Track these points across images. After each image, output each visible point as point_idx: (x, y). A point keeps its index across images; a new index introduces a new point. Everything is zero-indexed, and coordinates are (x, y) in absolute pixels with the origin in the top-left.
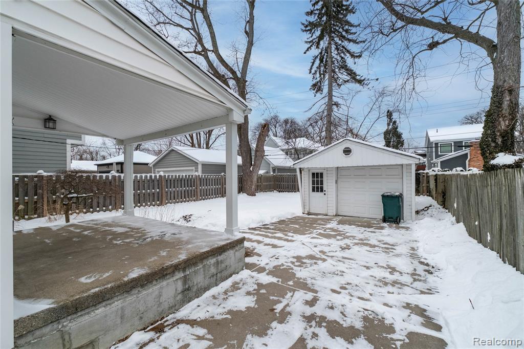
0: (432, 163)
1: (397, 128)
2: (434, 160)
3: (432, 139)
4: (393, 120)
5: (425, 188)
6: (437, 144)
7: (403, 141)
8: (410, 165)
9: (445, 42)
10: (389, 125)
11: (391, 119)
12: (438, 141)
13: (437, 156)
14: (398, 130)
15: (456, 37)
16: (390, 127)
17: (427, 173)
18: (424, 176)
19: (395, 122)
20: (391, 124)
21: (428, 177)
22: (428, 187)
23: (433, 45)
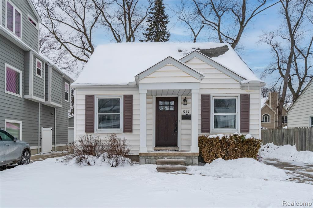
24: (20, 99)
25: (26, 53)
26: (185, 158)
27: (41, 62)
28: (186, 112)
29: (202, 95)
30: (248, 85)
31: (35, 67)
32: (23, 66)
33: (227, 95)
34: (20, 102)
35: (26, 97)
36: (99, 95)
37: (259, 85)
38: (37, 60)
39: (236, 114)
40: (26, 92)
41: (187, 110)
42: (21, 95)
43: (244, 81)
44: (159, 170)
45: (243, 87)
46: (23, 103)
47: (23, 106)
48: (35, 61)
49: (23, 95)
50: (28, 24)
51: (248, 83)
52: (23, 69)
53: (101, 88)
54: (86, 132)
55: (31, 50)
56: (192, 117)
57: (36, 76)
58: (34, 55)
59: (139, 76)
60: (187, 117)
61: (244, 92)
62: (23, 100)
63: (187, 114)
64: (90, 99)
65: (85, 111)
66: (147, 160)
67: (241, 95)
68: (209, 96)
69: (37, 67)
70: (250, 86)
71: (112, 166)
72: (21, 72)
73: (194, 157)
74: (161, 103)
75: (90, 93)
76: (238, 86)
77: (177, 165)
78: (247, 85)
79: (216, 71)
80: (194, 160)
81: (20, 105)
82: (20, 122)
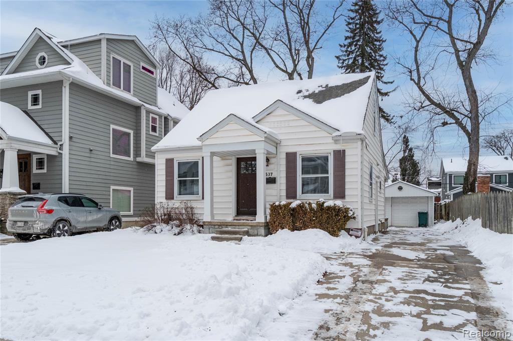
0: (446, 195)
1: (413, 156)
2: (448, 192)
3: (446, 171)
4: (410, 147)
5: (439, 215)
6: (450, 176)
7: (419, 170)
8: (432, 197)
9: (450, 124)
10: (405, 151)
11: (407, 146)
12: (451, 172)
13: (451, 188)
14: (414, 158)
15: (456, 123)
16: (406, 154)
17: (441, 203)
18: (438, 206)
19: (411, 150)
20: (408, 151)
21: (441, 206)
22: (441, 214)
23: (445, 124)
24: (131, 163)
25: (137, 109)
26: (249, 227)
27: (157, 117)
28: (268, 174)
29: (286, 153)
30: (341, 138)
31: (147, 124)
32: (134, 124)
33: (316, 152)
34: (131, 166)
35: (139, 159)
36: (179, 158)
37: (355, 137)
38: (151, 115)
39: (329, 175)
40: (137, 153)
41: (270, 172)
42: (131, 159)
43: (337, 133)
44: (213, 238)
45: (336, 140)
46: (135, 167)
47: (135, 170)
48: (147, 117)
49: (135, 158)
50: (142, 75)
51: (341, 135)
52: (135, 128)
53: (179, 150)
54: (166, 199)
55: (143, 105)
56: (278, 180)
57: (150, 134)
58: (146, 111)
59: (202, 137)
60: (271, 181)
61: (338, 147)
62: (135, 163)
63: (270, 176)
64: (169, 163)
65: (165, 176)
66: (211, 229)
67: (334, 151)
68: (295, 154)
69: (151, 124)
70: (343, 140)
71: (175, 234)
72: (131, 132)
73: (259, 227)
74: (243, 165)
75: (170, 156)
76: (331, 141)
77: (236, 235)
78: (339, 138)
79: (304, 123)
80: (259, 230)
81: (130, 169)
82: (131, 189)
